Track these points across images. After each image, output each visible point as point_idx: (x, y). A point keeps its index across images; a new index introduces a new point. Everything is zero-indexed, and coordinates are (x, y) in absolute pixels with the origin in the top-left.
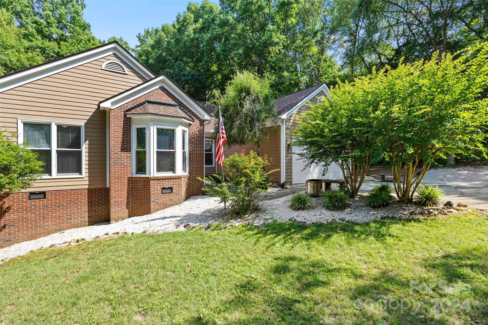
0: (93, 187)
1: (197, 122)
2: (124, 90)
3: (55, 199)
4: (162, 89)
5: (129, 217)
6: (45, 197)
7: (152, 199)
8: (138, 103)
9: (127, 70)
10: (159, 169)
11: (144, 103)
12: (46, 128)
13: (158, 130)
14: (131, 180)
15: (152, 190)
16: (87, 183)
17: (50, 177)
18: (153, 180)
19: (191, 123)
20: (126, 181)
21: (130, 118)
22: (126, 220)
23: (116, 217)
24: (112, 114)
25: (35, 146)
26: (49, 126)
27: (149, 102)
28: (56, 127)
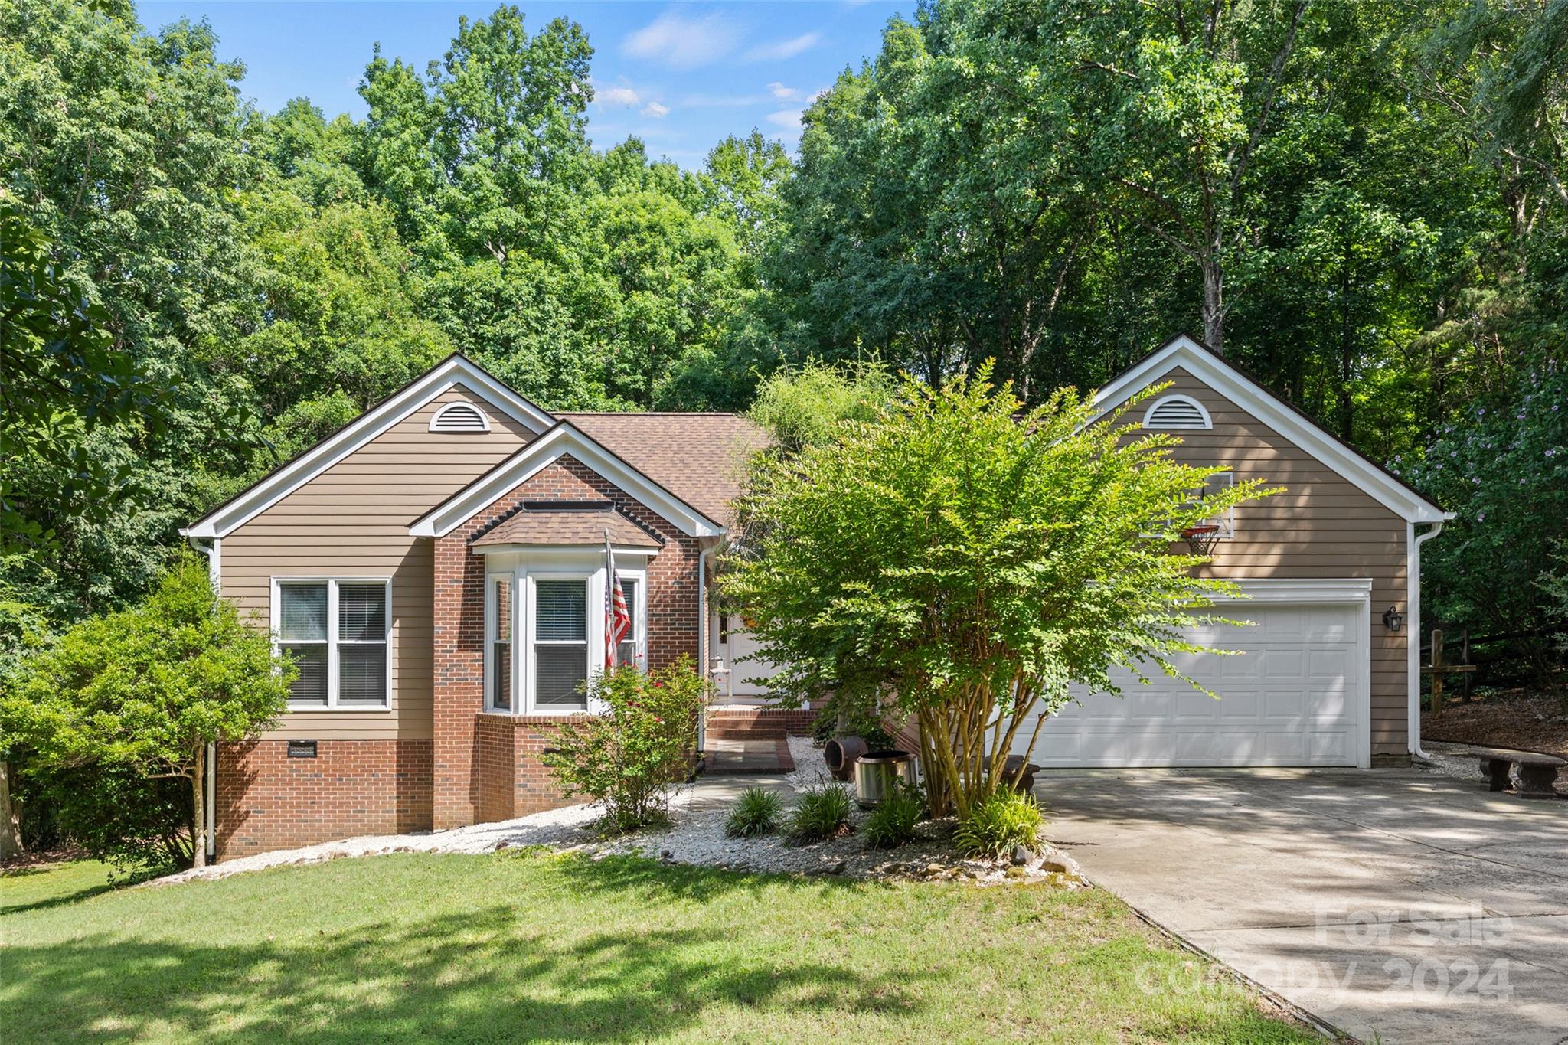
0: (408, 737)
1: (674, 548)
2: (444, 498)
3: (335, 760)
4: (567, 462)
5: (477, 822)
6: (315, 755)
7: (519, 779)
8: (502, 513)
9: (486, 419)
10: (543, 697)
11: (517, 510)
12: (319, 592)
13: (540, 584)
14: (480, 722)
15: (518, 753)
16: (395, 725)
17: (324, 708)
18: (520, 725)
19: (655, 553)
20: (470, 724)
21: (481, 557)
22: (468, 829)
23: (446, 819)
24: (439, 549)
25: (300, 637)
26: (324, 587)
27: (532, 506)
28: (337, 589)
